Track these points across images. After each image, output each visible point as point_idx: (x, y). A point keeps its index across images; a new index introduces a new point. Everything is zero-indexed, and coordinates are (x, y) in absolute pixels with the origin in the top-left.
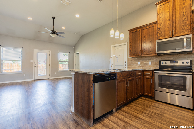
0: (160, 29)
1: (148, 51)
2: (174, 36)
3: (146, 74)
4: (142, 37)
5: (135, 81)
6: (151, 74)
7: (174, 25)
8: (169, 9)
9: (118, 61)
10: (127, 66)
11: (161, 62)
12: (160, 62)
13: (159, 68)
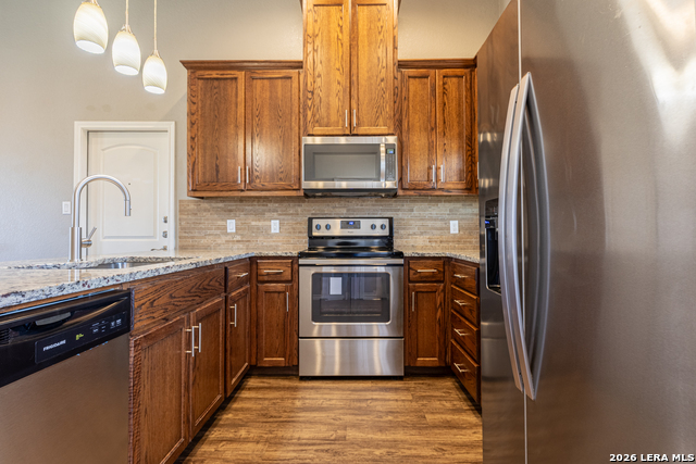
0: (313, 93)
1: (273, 176)
2: (355, 132)
3: (268, 274)
4: (249, 111)
5: (228, 314)
6: (287, 275)
7: (354, 93)
8: (342, 32)
9: (128, 212)
10: (171, 242)
11: (315, 222)
12: (310, 220)
13: (307, 247)
